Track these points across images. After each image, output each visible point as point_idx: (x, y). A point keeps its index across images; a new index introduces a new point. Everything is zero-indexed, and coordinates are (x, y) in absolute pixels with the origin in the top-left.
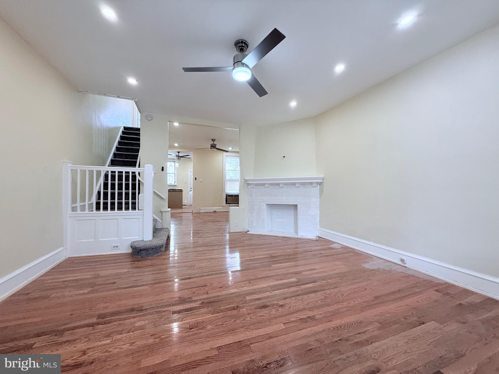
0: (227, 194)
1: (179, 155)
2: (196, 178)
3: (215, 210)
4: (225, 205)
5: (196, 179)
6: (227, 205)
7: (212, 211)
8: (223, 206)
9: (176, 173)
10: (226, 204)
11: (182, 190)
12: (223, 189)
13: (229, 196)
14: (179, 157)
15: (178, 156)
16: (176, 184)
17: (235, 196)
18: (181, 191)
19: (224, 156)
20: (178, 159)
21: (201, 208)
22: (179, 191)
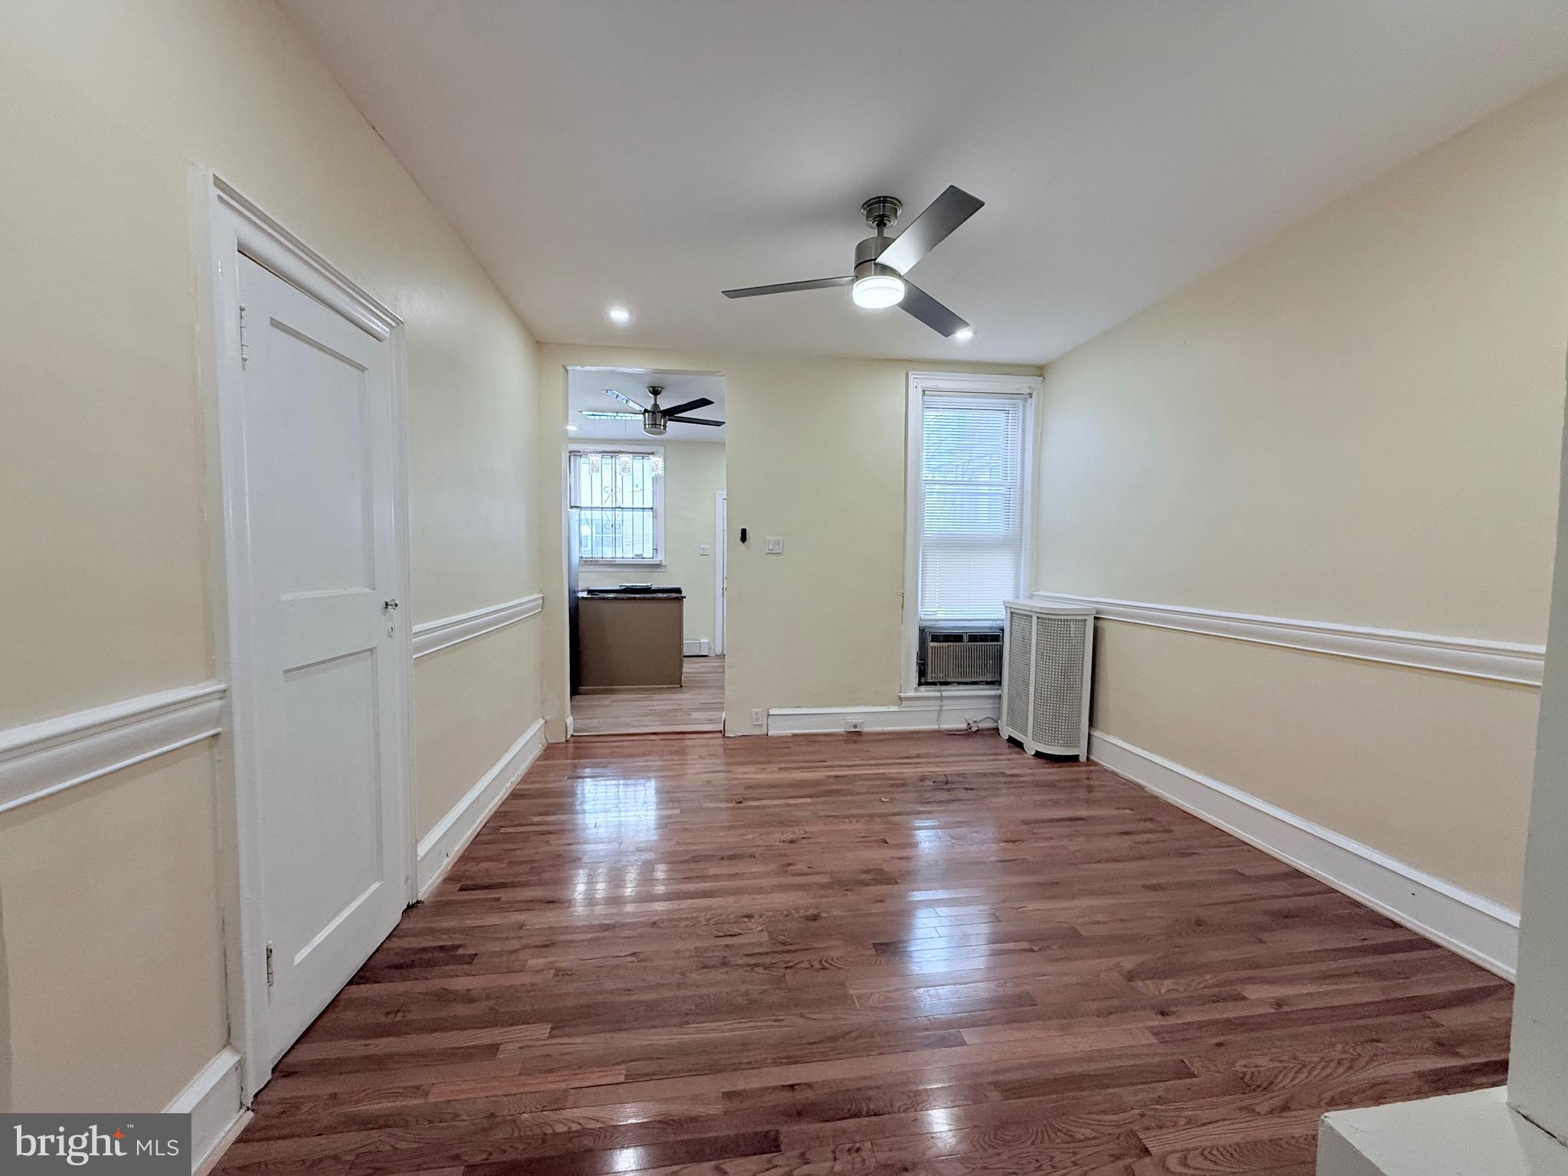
0: (925, 624)
1: (656, 405)
2: (744, 532)
3: (855, 726)
4: (912, 694)
5: (744, 538)
6: (924, 691)
7: (841, 730)
8: (900, 698)
9: (660, 510)
10: (920, 684)
11: (678, 591)
12: (903, 598)
13: (936, 638)
14: (660, 417)
15: (654, 413)
16: (659, 558)
17: (973, 638)
18: (675, 595)
19: (915, 395)
20: (654, 425)
21: (772, 712)
22: (665, 595)
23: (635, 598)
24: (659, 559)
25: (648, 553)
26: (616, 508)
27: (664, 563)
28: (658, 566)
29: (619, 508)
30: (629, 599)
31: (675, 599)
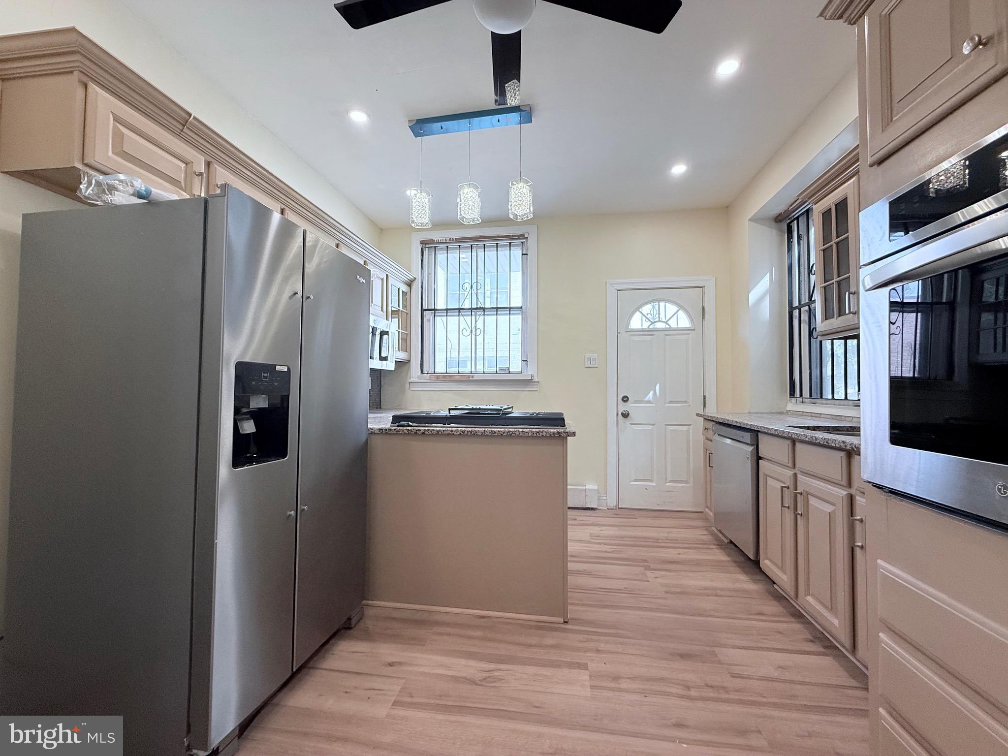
16: (531, 370)
22: (535, 429)
23: (474, 435)
24: (530, 373)
25: (516, 366)
26: (477, 308)
27: (536, 379)
28: (529, 382)
29: (480, 308)
30: (462, 434)
31: (552, 436)
